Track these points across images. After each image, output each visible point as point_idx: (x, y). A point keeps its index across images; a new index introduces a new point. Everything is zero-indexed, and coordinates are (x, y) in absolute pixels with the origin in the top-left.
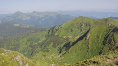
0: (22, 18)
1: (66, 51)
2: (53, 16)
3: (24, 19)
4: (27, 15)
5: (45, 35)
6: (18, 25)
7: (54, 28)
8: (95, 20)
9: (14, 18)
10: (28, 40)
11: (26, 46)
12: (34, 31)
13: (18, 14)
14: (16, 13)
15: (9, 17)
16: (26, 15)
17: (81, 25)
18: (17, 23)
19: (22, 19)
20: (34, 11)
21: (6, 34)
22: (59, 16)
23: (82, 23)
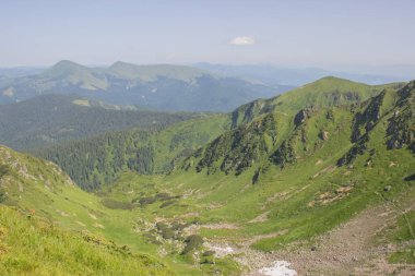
0: (82, 83)
2: (188, 81)
3: (87, 86)
4: (96, 73)
6: (86, 103)
7: (252, 104)
9: (54, 83)
12: (157, 120)
15: (35, 77)
16: (95, 75)
18: (80, 98)
19: (82, 87)
20: (119, 62)
21: (65, 130)
22: (207, 82)
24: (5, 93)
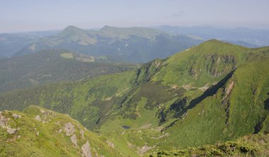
0: (79, 41)
1: (175, 119)
2: (150, 38)
3: (83, 43)
4: (90, 34)
5: (128, 80)
6: (70, 56)
7: (150, 64)
8: (246, 49)
9: (62, 41)
10: (91, 91)
11: (86, 104)
12: (105, 69)
13: (71, 30)
14: (66, 29)
15: (52, 37)
17: (213, 61)
18: (68, 52)
19: (79, 43)
20: (106, 26)
22: (162, 39)
23: (216, 55)
24: (30, 47)
